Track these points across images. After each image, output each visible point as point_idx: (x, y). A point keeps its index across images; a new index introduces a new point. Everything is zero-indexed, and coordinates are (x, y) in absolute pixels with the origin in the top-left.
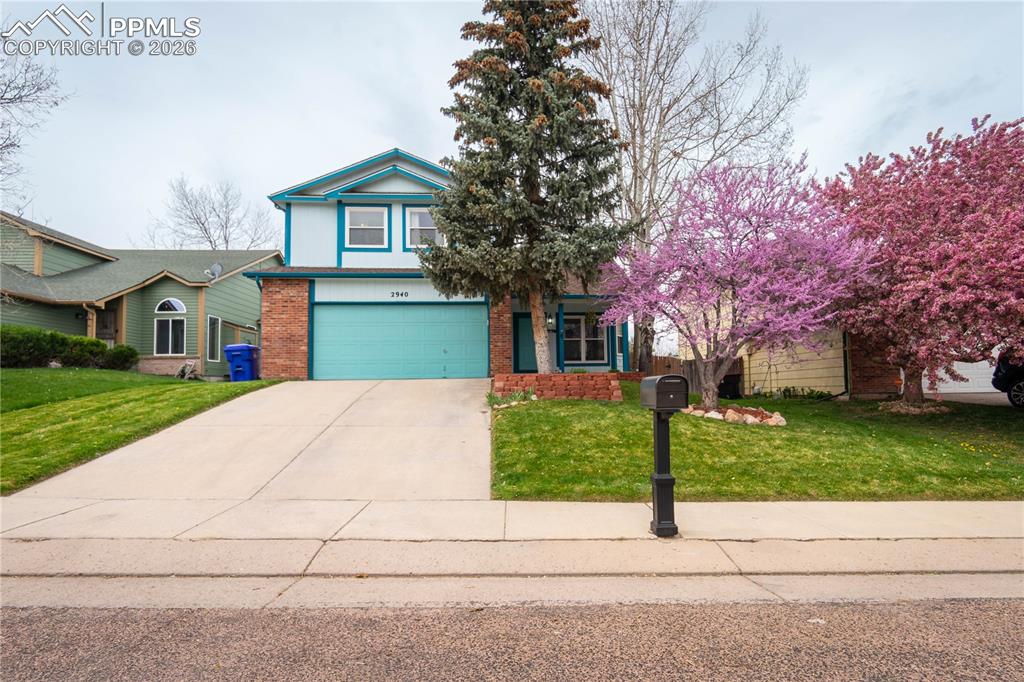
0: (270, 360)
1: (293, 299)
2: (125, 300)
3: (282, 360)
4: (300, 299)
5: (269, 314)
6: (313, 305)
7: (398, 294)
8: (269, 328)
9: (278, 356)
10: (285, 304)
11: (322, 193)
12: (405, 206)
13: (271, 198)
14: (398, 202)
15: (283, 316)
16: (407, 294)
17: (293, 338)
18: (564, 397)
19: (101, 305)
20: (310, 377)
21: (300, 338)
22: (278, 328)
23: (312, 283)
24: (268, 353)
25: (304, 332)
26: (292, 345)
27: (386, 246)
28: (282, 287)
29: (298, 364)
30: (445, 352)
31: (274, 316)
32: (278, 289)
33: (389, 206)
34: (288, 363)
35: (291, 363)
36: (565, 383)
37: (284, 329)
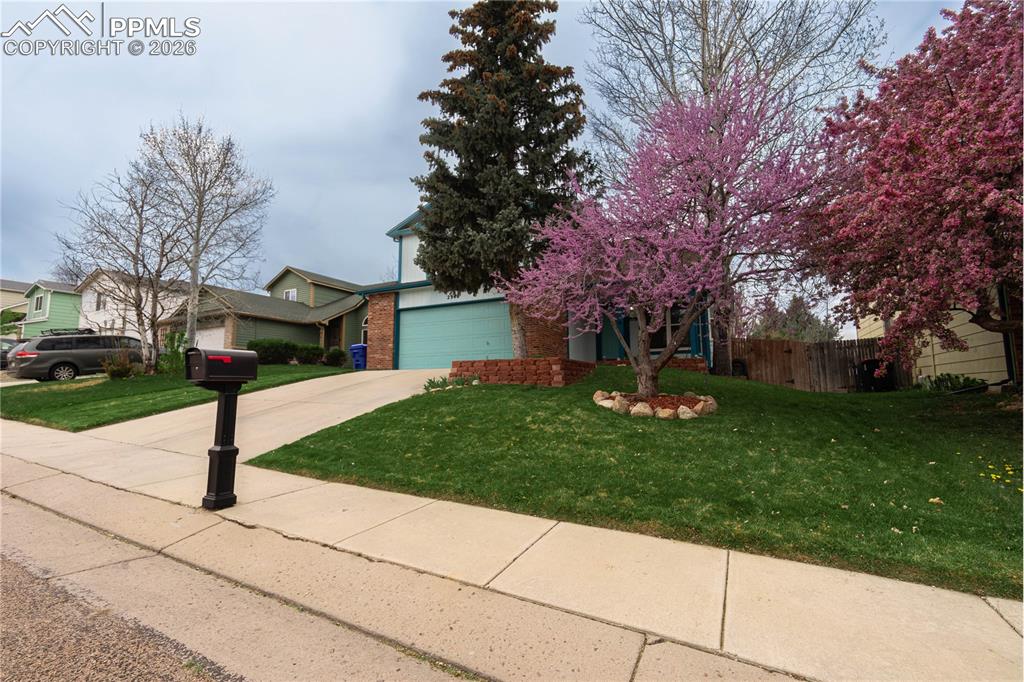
1: (385, 308)
2: (344, 319)
4: (389, 308)
5: (372, 321)
6: (398, 312)
7: (452, 296)
8: (372, 331)
10: (381, 312)
13: (388, 234)
15: (379, 322)
16: (457, 296)
17: (383, 338)
18: (506, 382)
19: (326, 322)
20: (396, 366)
21: (388, 338)
22: (376, 331)
23: (397, 295)
25: (391, 333)
26: (384, 343)
28: (380, 300)
29: (387, 357)
31: (375, 322)
32: (377, 301)
35: (383, 357)
36: (509, 368)
37: (380, 331)
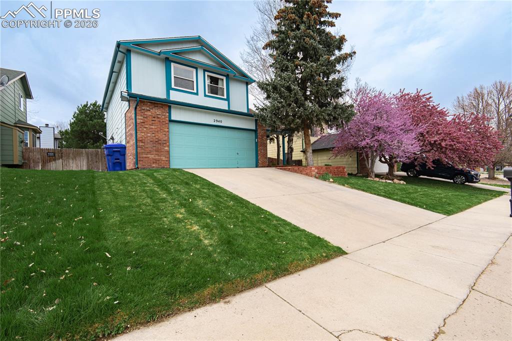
0: (145, 156)
1: (159, 116)
3: (153, 156)
4: (163, 117)
5: (143, 124)
6: (170, 121)
7: (217, 121)
8: (143, 134)
9: (150, 152)
10: (153, 119)
11: (157, 50)
12: (205, 71)
14: (201, 67)
15: (152, 127)
16: (221, 122)
17: (160, 142)
21: (164, 142)
22: (149, 135)
23: (170, 107)
24: (142, 151)
26: (159, 147)
27: (195, 91)
28: (151, 107)
30: (237, 154)
31: (146, 126)
32: (148, 109)
33: (196, 68)
34: (157, 157)
35: (159, 157)
37: (153, 135)
